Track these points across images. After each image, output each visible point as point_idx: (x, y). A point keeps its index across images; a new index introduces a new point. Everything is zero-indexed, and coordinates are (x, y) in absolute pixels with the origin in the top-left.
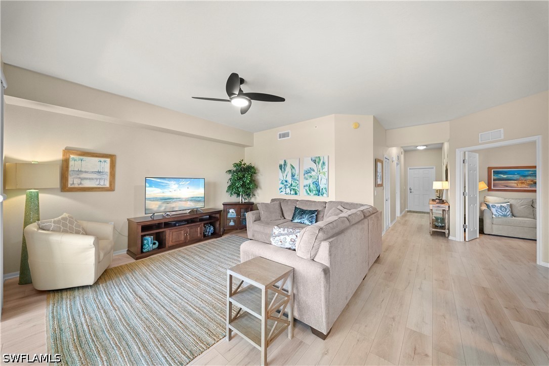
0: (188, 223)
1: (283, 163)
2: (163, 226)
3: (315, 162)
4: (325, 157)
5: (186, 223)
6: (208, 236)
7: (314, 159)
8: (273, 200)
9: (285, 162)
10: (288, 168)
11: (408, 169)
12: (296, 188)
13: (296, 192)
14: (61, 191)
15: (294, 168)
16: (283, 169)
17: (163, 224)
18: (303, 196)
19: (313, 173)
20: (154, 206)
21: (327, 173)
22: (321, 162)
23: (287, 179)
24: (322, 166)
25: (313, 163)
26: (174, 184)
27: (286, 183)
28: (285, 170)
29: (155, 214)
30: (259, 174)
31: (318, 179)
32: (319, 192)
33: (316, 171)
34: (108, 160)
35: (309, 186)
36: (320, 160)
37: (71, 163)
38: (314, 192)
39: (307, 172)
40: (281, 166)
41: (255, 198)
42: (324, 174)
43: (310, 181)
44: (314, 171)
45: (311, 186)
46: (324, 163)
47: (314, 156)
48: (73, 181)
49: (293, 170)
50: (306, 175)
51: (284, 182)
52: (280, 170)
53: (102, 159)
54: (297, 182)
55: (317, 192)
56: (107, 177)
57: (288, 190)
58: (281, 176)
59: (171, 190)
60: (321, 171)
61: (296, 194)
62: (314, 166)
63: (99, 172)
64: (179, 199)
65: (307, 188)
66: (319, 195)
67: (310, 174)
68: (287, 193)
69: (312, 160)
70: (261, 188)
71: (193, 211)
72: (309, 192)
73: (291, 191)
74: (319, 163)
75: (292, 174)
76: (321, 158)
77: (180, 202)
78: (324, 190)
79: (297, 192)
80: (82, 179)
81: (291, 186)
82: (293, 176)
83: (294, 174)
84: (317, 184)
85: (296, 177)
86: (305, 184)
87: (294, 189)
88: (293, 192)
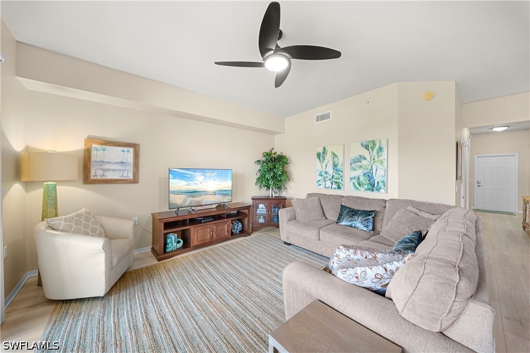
0: (214, 220)
1: (321, 151)
2: (188, 223)
3: (367, 147)
4: (382, 141)
5: (213, 219)
6: (236, 234)
7: (365, 143)
8: (310, 195)
9: (325, 149)
10: (329, 157)
11: (476, 157)
12: (340, 181)
13: (339, 186)
14: (84, 184)
15: (336, 156)
16: (321, 158)
17: (188, 220)
18: (349, 190)
19: (364, 162)
20: (178, 200)
21: (386, 161)
22: (377, 147)
23: (327, 170)
24: (378, 153)
25: (364, 149)
26: (200, 176)
27: (325, 175)
28: (324, 159)
29: (180, 209)
30: (291, 165)
31: (372, 169)
32: (372, 187)
33: (368, 158)
34: (131, 150)
35: (359, 178)
36: (374, 144)
37: (94, 153)
38: (366, 187)
39: (356, 161)
40: (319, 155)
41: (287, 192)
42: (382, 163)
43: (359, 173)
44: (365, 159)
45: (362, 178)
46: (381, 149)
47: (366, 139)
48: (96, 173)
49: (336, 159)
50: (354, 165)
51: (323, 173)
52: (318, 159)
53: (125, 149)
54: (341, 173)
55: (370, 187)
56: (131, 168)
57: (328, 184)
58: (318, 166)
59: (196, 182)
60: (376, 159)
61: (339, 188)
62: (365, 153)
63: (122, 163)
64: (206, 193)
65: (355, 181)
66: (373, 190)
67: (359, 163)
68: (327, 186)
69: (362, 145)
70: (293, 181)
71: (220, 206)
72: (358, 186)
73: (332, 184)
74: (373, 149)
75: (334, 163)
76: (376, 142)
77: (206, 196)
78: (381, 185)
79: (341, 186)
80: (105, 170)
81: (333, 178)
82: (335, 166)
83: (336, 163)
84: (370, 176)
85: (338, 168)
86: (352, 176)
87: (336, 182)
88: (334, 186)
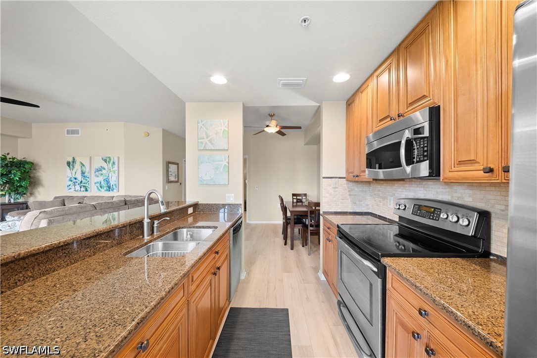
1: (71, 160)
3: (105, 161)
4: (115, 158)
7: (104, 158)
9: (74, 159)
10: (77, 166)
12: (87, 185)
13: (86, 189)
15: (84, 165)
16: (71, 166)
18: (94, 192)
19: (104, 171)
21: (116, 172)
22: (112, 162)
23: (76, 176)
24: (112, 166)
25: (104, 162)
27: (75, 181)
28: (73, 167)
30: (40, 171)
31: (109, 177)
32: (109, 188)
33: (107, 169)
35: (101, 183)
36: (110, 159)
38: (105, 188)
39: (98, 170)
40: (68, 164)
41: (35, 197)
42: (114, 172)
43: (101, 179)
44: (104, 169)
45: (102, 183)
46: (114, 163)
47: (105, 155)
49: (83, 168)
50: (97, 173)
51: (73, 179)
52: (68, 167)
54: (87, 179)
55: (108, 189)
57: (78, 187)
58: (69, 173)
60: (111, 170)
61: (86, 190)
62: (104, 165)
65: (98, 185)
66: (109, 191)
67: (100, 172)
68: (76, 190)
69: (102, 159)
70: (42, 186)
72: (100, 188)
73: (80, 188)
74: (109, 162)
75: (82, 171)
78: (114, 187)
79: (88, 189)
81: (81, 182)
82: (83, 173)
83: (84, 171)
84: (107, 181)
85: (85, 175)
86: (96, 181)
87: (84, 186)
88: (83, 189)
